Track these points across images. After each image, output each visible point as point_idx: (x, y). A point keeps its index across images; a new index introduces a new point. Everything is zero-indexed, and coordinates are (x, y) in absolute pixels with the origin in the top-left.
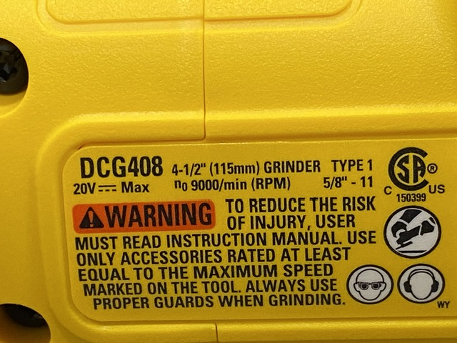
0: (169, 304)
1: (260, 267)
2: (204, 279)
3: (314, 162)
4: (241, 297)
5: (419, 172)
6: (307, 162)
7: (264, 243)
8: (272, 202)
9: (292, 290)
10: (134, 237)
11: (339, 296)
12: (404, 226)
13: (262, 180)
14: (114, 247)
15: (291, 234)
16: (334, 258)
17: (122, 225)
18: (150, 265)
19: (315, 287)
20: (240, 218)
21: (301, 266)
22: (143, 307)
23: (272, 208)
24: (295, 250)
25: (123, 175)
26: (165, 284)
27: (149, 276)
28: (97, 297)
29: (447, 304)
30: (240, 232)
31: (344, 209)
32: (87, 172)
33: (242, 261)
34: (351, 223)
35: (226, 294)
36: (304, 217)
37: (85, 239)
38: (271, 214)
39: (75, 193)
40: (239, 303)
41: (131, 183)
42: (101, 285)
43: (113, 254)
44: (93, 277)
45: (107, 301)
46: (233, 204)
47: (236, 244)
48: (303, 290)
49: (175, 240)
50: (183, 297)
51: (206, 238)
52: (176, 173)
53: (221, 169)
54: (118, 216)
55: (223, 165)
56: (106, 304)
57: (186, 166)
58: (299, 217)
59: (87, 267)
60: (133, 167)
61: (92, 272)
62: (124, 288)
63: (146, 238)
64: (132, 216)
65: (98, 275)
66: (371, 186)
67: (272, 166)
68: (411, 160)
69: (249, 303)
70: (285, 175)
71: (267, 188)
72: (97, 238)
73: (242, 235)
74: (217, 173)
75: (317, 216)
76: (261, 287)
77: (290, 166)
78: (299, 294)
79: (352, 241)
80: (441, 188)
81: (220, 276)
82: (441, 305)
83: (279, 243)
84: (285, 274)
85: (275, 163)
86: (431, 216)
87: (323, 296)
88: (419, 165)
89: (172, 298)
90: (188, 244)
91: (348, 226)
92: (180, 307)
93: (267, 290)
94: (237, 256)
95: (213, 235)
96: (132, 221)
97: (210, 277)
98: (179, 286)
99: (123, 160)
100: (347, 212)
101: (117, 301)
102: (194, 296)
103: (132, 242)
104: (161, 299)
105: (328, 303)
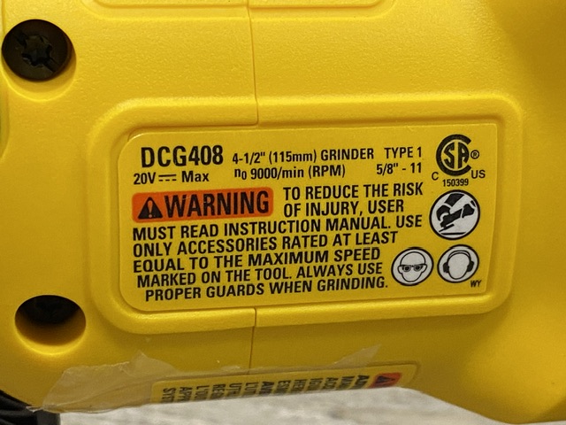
0: (221, 293)
1: (312, 253)
2: (258, 267)
3: (369, 150)
4: (292, 283)
5: (463, 158)
6: (362, 150)
7: (318, 229)
8: (327, 190)
9: (340, 274)
10: (192, 227)
11: (383, 278)
12: (448, 210)
13: (318, 168)
14: (171, 237)
15: (344, 220)
16: (383, 241)
17: (181, 214)
18: (206, 254)
19: (362, 271)
20: (296, 205)
21: (351, 251)
22: (194, 297)
23: (327, 195)
24: (347, 235)
25: (184, 164)
26: (219, 272)
27: (204, 265)
28: (150, 288)
29: (479, 283)
30: (296, 219)
31: (395, 195)
32: (148, 161)
33: (296, 247)
34: (400, 208)
35: (277, 281)
36: (357, 202)
37: (143, 230)
38: (326, 200)
39: (135, 183)
40: (288, 289)
41: (191, 173)
42: (155, 276)
43: (170, 244)
44: (148, 268)
45: (159, 293)
46: (290, 191)
47: (291, 231)
48: (351, 273)
49: (232, 229)
50: (236, 285)
51: (262, 225)
52: (237, 161)
53: (279, 157)
54: (177, 205)
55: (282, 153)
56: (158, 295)
57: (246, 155)
58: (352, 203)
59: (143, 258)
60: (193, 157)
61: (148, 264)
62: (178, 279)
63: (204, 227)
64: (191, 205)
65: (154, 266)
66: (420, 171)
67: (329, 154)
68: (456, 146)
69: (298, 289)
70: (340, 162)
71: (323, 175)
72: (155, 229)
73: (298, 222)
74: (276, 161)
75: (370, 202)
76: (312, 272)
77: (346, 154)
78: (346, 278)
79: (400, 225)
80: (482, 174)
81: (274, 262)
82: (473, 284)
83: (332, 229)
84: (336, 260)
85: (331, 151)
86: (471, 199)
87: (368, 279)
88: (463, 152)
89: (224, 287)
90: (244, 232)
91: (397, 211)
92: (231, 295)
93: (316, 275)
94: (291, 243)
95: (269, 223)
96: (191, 209)
97: (264, 264)
98: (232, 275)
99: (183, 150)
100: (397, 197)
101: (169, 292)
102: (245, 283)
103: (189, 232)
104: (213, 288)
105: (372, 286)
